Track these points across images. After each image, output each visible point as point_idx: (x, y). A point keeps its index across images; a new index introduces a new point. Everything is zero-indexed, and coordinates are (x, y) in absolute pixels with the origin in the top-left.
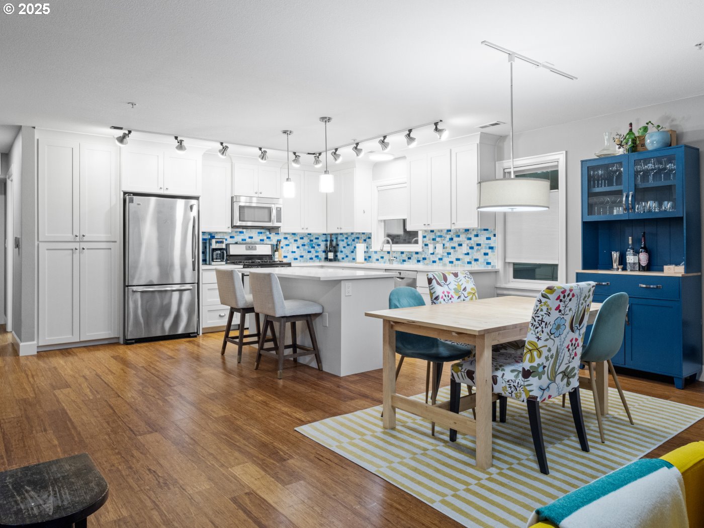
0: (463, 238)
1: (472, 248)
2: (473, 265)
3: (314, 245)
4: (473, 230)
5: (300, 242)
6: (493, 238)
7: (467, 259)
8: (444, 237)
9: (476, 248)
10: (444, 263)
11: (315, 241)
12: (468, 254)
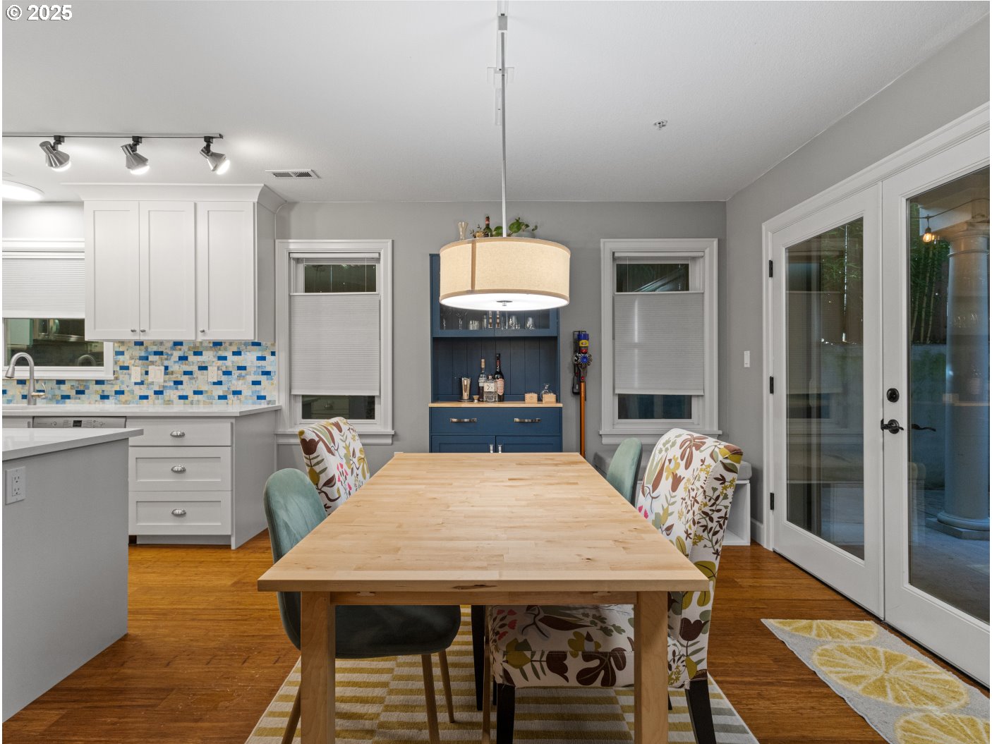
0: (208, 357)
1: (227, 373)
2: (230, 402)
4: (231, 344)
6: (269, 357)
7: (219, 391)
8: (167, 354)
9: (236, 373)
10: (167, 398)
12: (220, 383)
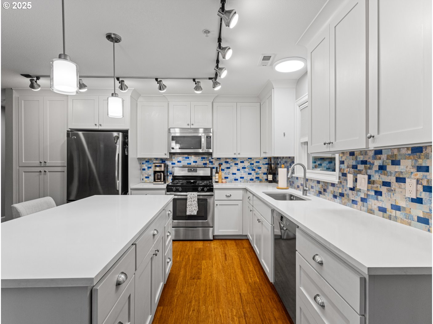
0: (406, 167)
3: (254, 168)
5: (240, 165)
10: (370, 207)
11: (255, 164)
